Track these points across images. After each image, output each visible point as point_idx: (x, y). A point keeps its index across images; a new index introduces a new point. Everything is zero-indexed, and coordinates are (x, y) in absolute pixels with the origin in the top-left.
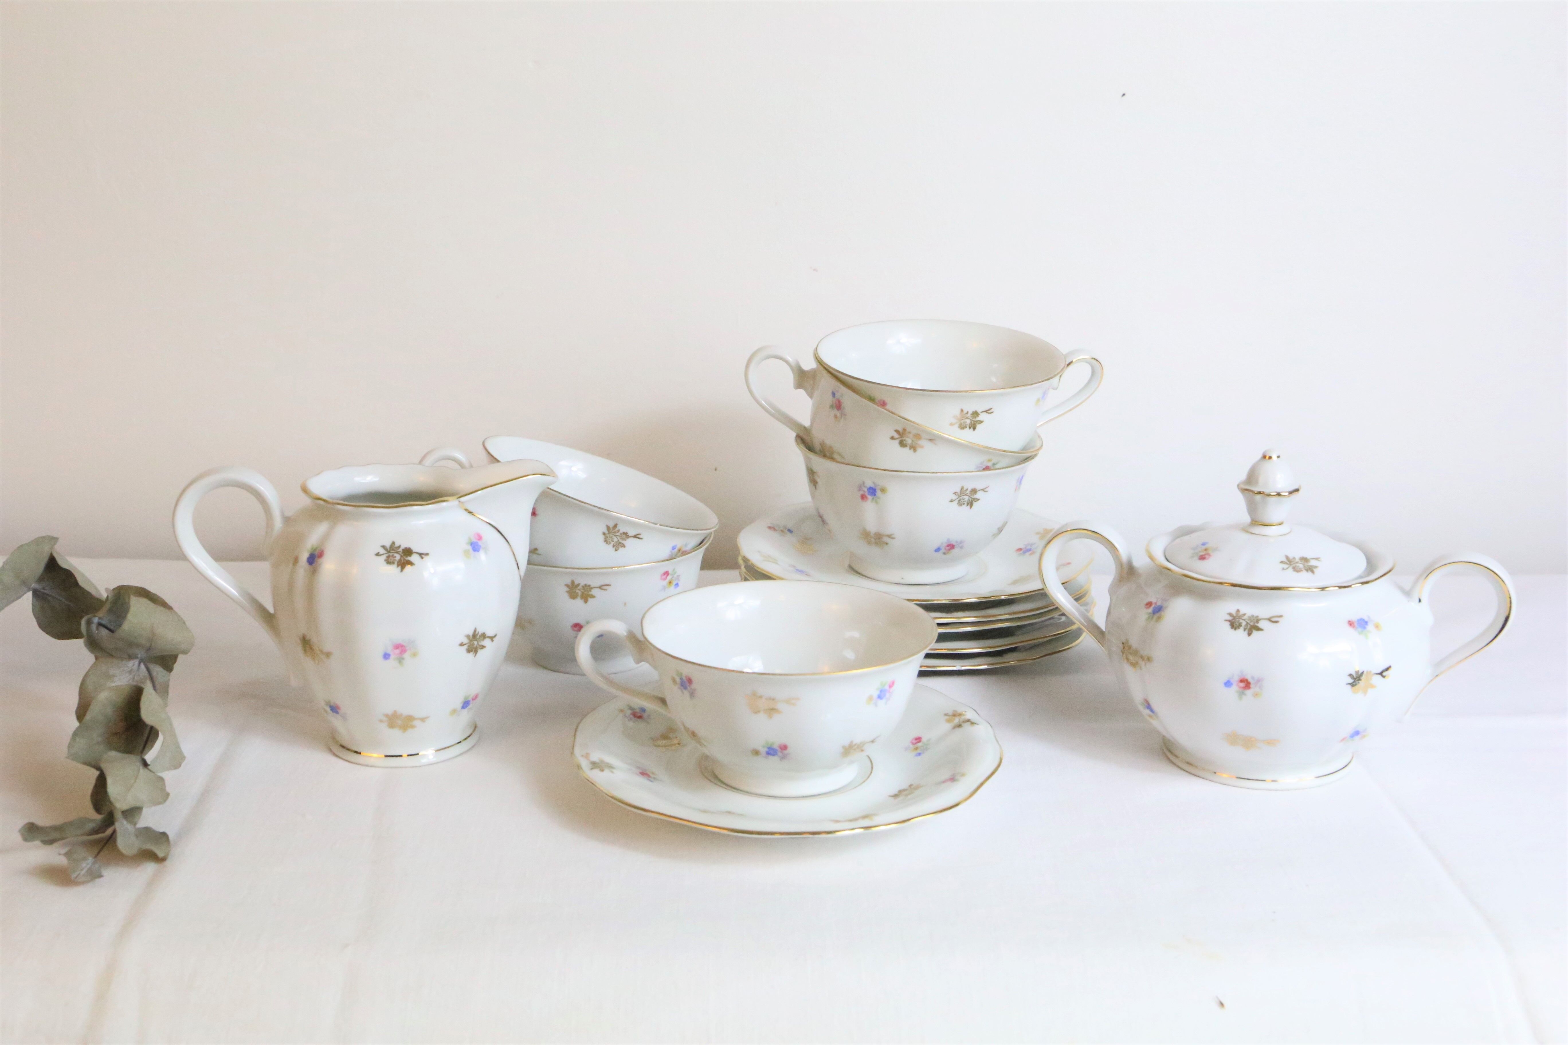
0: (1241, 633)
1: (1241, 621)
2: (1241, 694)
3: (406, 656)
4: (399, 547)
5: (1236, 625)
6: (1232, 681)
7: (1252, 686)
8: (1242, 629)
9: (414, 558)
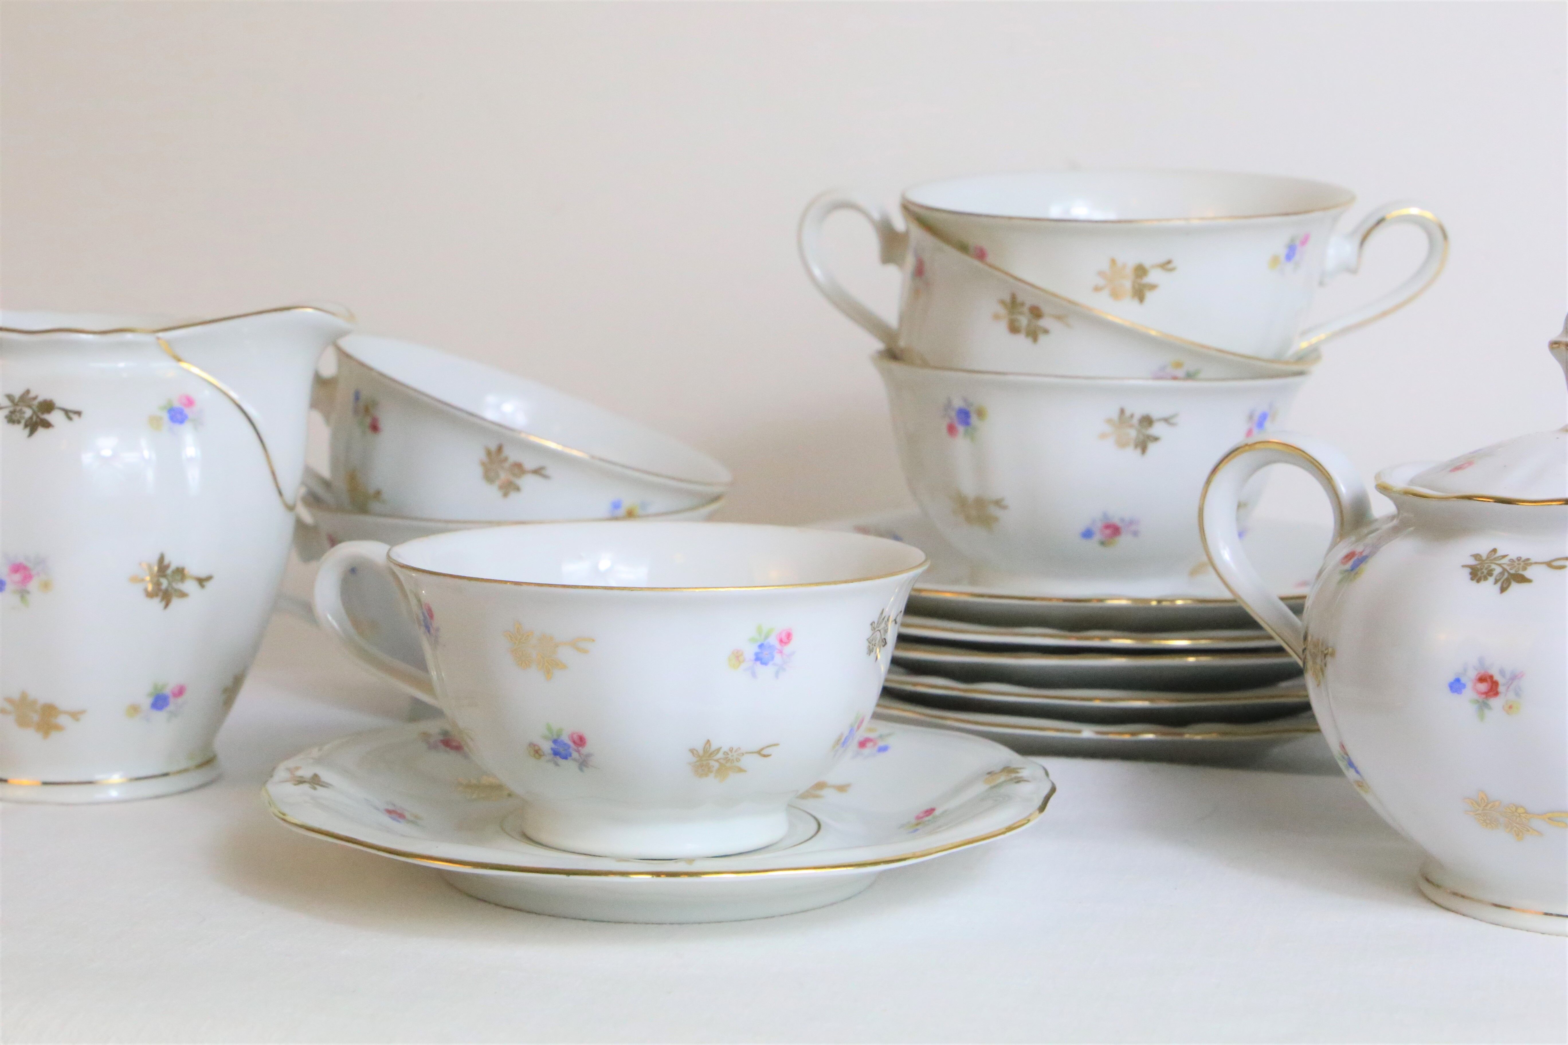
0: (1489, 587)
1: (1493, 566)
2: (1483, 706)
3: (33, 586)
4: (35, 398)
5: (1483, 573)
6: (1464, 680)
7: (1501, 689)
8: (1491, 580)
9: (55, 417)
